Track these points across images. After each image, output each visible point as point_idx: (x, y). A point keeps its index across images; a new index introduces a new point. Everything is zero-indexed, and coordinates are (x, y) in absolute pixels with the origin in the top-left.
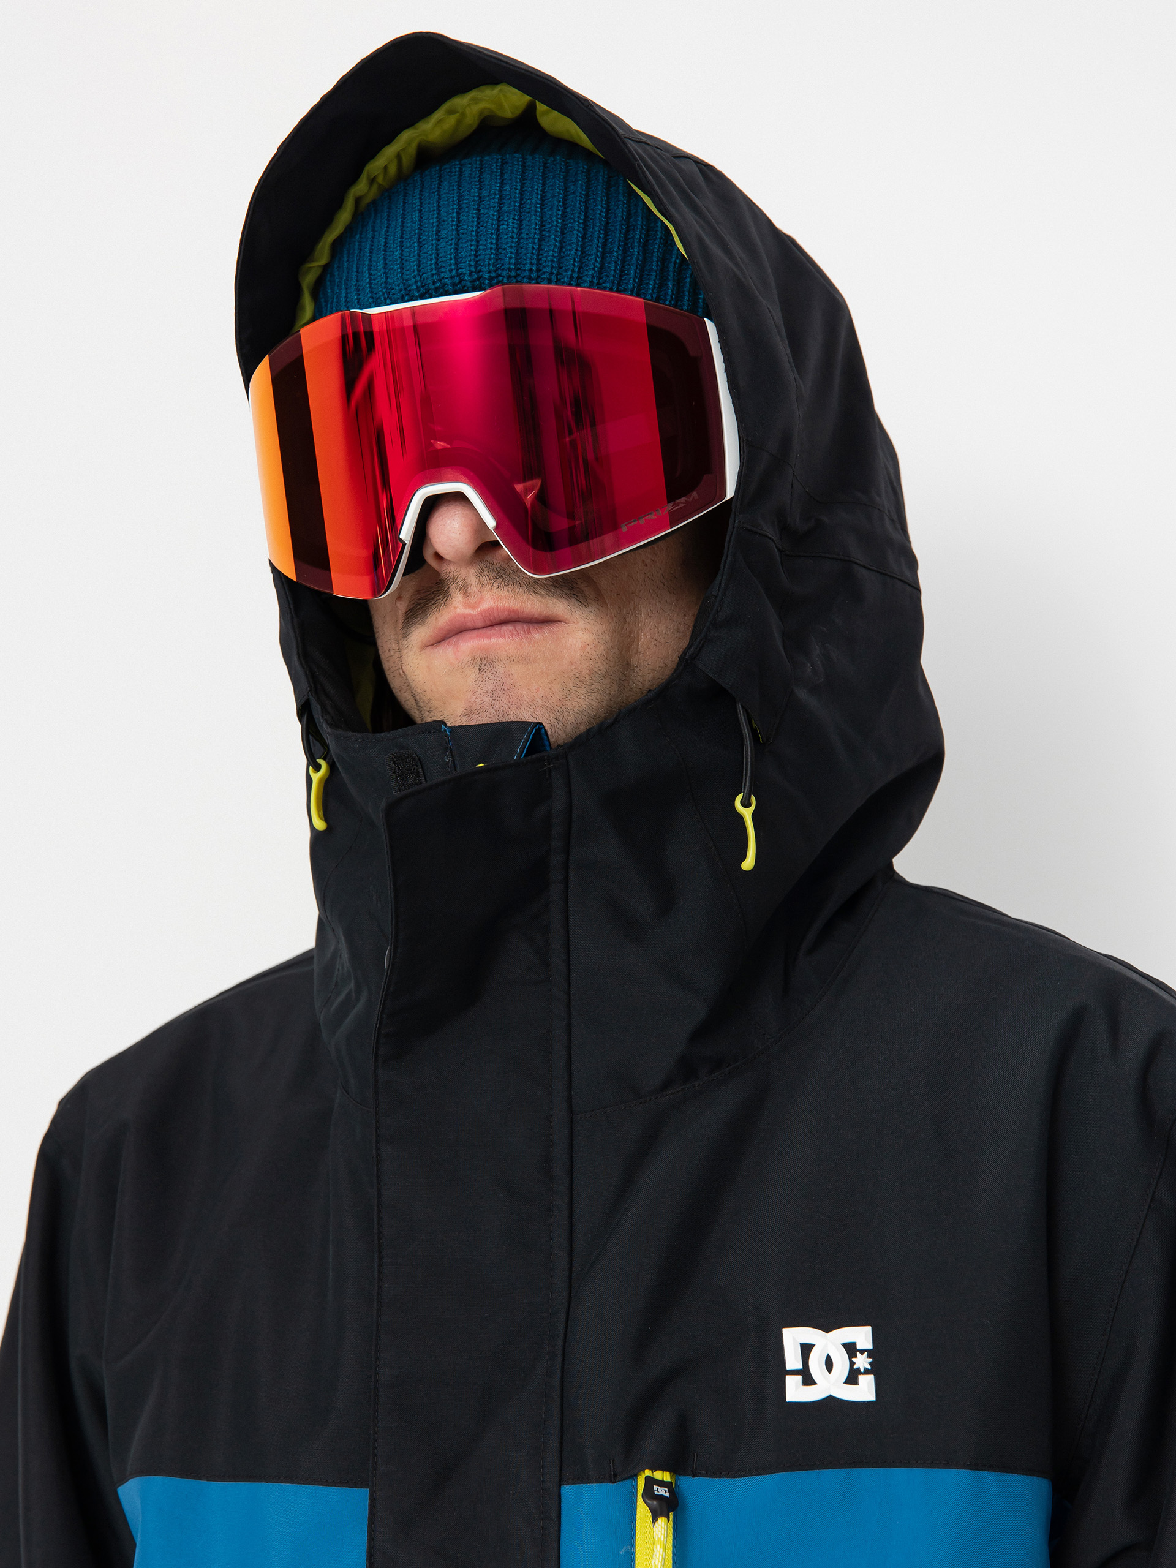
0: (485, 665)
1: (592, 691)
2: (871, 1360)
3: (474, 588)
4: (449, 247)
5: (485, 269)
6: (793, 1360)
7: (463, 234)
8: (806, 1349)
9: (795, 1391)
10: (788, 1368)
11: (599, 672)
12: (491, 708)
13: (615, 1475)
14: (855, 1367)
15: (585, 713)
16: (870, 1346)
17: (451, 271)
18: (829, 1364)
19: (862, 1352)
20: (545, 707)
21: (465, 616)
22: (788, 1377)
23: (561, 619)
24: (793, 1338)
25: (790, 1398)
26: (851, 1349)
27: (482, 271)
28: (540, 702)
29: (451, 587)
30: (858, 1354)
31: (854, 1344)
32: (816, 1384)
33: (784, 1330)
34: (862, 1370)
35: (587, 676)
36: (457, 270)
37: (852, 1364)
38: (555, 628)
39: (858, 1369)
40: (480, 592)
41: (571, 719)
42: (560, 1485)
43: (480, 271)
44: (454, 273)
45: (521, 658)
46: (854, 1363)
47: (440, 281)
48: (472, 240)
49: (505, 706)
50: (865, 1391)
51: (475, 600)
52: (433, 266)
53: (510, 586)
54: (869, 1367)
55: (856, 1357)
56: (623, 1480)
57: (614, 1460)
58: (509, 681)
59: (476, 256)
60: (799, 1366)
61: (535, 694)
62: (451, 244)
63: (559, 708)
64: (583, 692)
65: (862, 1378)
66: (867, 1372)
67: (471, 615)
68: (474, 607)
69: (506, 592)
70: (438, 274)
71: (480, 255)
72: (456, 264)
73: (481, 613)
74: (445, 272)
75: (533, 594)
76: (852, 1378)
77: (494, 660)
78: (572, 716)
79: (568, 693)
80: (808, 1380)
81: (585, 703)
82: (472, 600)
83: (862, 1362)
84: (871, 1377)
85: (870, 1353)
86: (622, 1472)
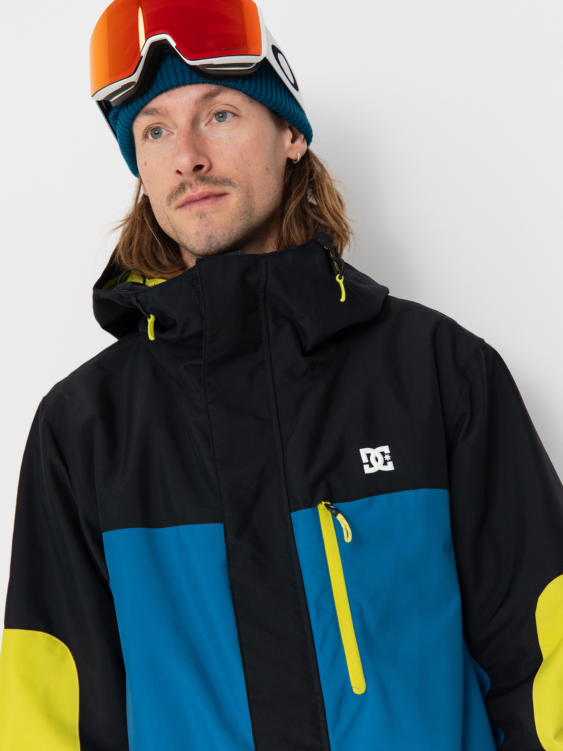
0: (202, 216)
1: (241, 219)
2: (390, 456)
3: (194, 185)
4: (171, 69)
5: (187, 77)
6: (365, 460)
7: (175, 63)
8: (369, 455)
9: (367, 470)
10: (364, 462)
11: (243, 212)
12: (206, 230)
13: (311, 505)
14: (385, 460)
15: (240, 228)
16: (389, 452)
17: (174, 79)
18: (377, 459)
19: (387, 454)
20: (226, 228)
21: (192, 196)
22: (364, 465)
23: (227, 193)
24: (363, 452)
25: (366, 472)
26: (383, 454)
27: (186, 78)
28: (224, 226)
29: (186, 186)
30: (386, 455)
31: (384, 452)
32: (373, 466)
33: (360, 450)
34: (388, 460)
35: (239, 214)
36: (176, 78)
37: (384, 459)
38: (226, 197)
39: (387, 460)
40: (196, 186)
41: (235, 231)
42: (290, 514)
43: (185, 78)
44: (175, 79)
45: (215, 211)
46: (385, 458)
47: (171, 83)
48: (179, 65)
49: (211, 229)
50: (390, 467)
51: (195, 190)
52: (167, 77)
53: (208, 183)
54: (390, 459)
55: (385, 456)
56: (313, 507)
57: (309, 501)
58: (212, 220)
59: (182, 72)
60: (368, 461)
61: (222, 223)
62: (172, 68)
63: (231, 227)
64: (238, 220)
65: (388, 463)
66: (390, 461)
67: (194, 195)
68: (195, 193)
69: (206, 186)
70: (169, 80)
71: (184, 71)
72: (176, 75)
73: (198, 194)
74: (172, 79)
75: (217, 186)
76: (385, 463)
77: (205, 213)
78: (235, 229)
79: (233, 221)
80: (371, 466)
81: (239, 224)
82: (194, 189)
83: (388, 457)
84: (392, 462)
85: (390, 454)
86: (312, 504)
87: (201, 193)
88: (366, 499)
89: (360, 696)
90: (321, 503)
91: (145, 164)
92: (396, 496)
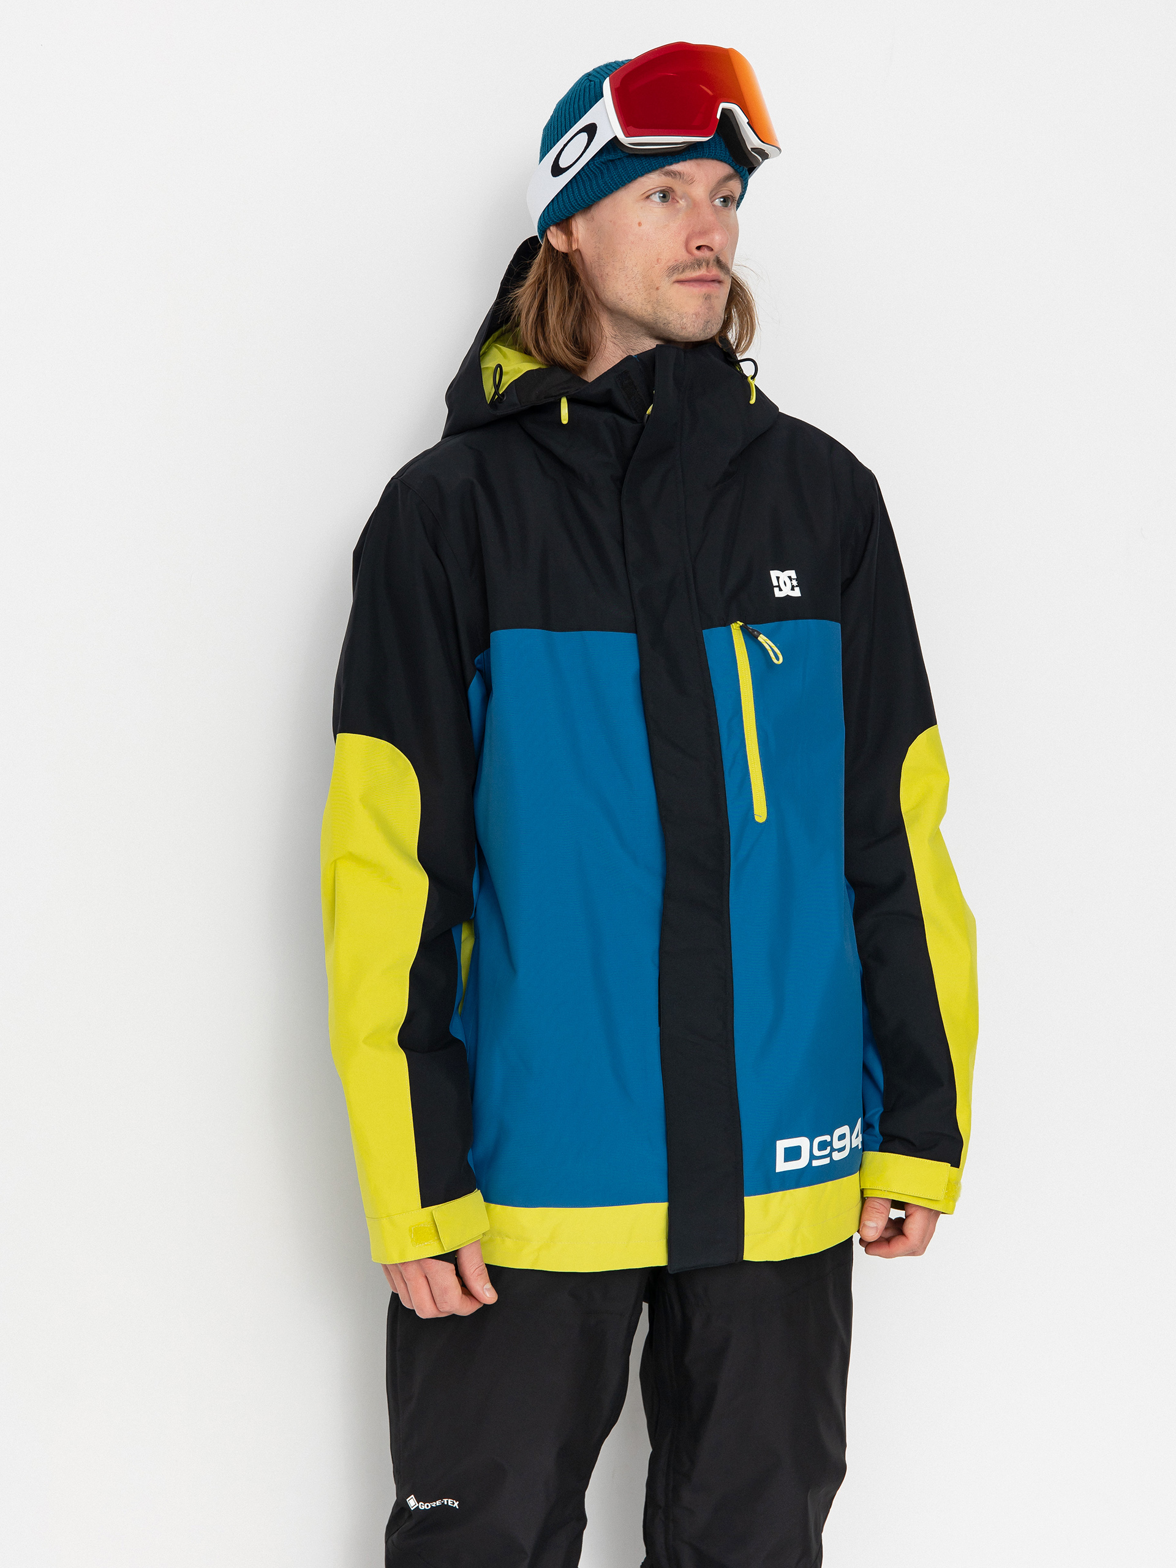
2: (797, 582)
6: (775, 583)
8: (778, 578)
9: (777, 593)
10: (774, 586)
13: (725, 624)
14: (793, 585)
16: (796, 577)
18: (785, 584)
19: (794, 579)
21: (705, 276)
22: (775, 589)
24: (773, 574)
25: (777, 596)
26: (791, 578)
31: (791, 576)
33: (770, 571)
34: (795, 586)
42: (702, 631)
46: (792, 583)
50: (797, 593)
55: (793, 581)
56: (727, 626)
60: (777, 584)
65: (795, 589)
66: (797, 586)
67: (708, 275)
68: (709, 273)
73: (711, 275)
76: (793, 589)
80: (780, 589)
83: (795, 583)
84: (798, 588)
85: (797, 580)
86: (727, 623)
87: (714, 275)
88: (776, 623)
89: (761, 824)
90: (735, 622)
91: (640, 224)
92: (801, 623)
